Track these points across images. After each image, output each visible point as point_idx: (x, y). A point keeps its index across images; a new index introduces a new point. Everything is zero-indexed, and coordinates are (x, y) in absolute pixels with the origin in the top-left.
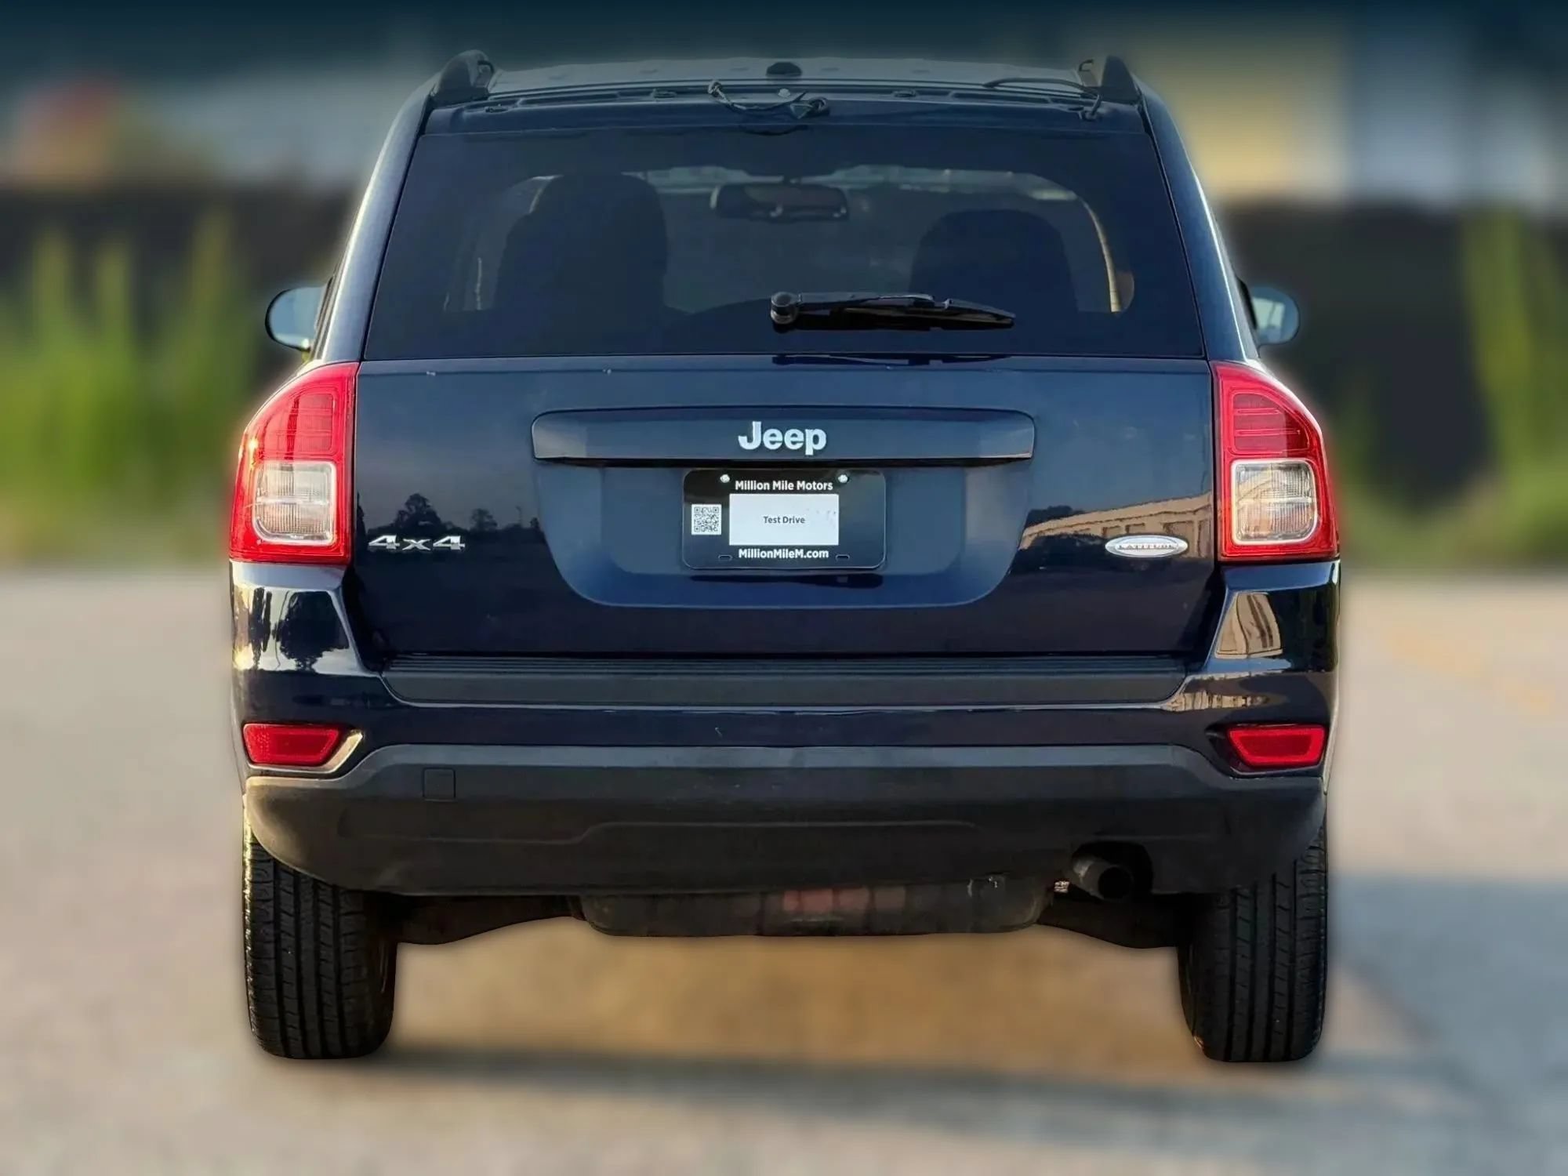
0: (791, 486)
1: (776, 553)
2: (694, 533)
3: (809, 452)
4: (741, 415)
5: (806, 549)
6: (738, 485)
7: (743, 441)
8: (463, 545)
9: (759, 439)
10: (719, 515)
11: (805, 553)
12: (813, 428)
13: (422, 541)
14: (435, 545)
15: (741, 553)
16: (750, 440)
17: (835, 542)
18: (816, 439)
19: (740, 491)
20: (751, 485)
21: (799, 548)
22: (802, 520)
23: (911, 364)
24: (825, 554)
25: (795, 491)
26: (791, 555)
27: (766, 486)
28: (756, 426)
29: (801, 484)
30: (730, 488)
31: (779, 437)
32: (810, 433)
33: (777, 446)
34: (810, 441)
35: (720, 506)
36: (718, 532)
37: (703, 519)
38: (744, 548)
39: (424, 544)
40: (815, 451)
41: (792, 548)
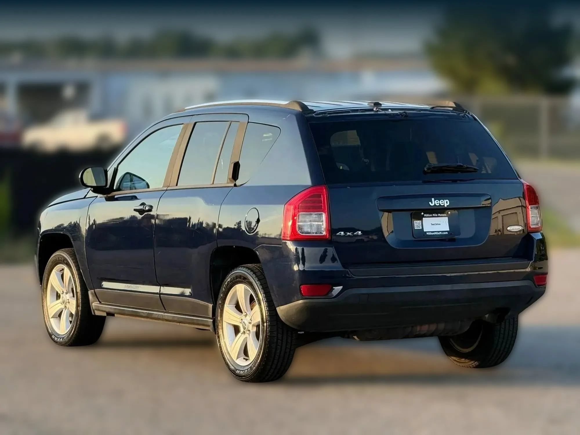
0: (437, 215)
1: (436, 233)
2: (415, 228)
3: (446, 206)
4: (430, 197)
5: (442, 232)
6: (425, 215)
7: (430, 203)
8: (362, 234)
9: (434, 203)
10: (421, 223)
11: (442, 233)
12: (446, 200)
13: (351, 233)
14: (355, 234)
15: (427, 233)
16: (432, 203)
17: (448, 230)
18: (447, 202)
19: (425, 217)
20: (428, 215)
21: (440, 231)
22: (440, 224)
23: (452, 182)
24: (447, 233)
25: (438, 217)
26: (439, 233)
27: (431, 215)
28: (433, 199)
29: (439, 215)
30: (423, 216)
31: (438, 202)
32: (445, 201)
33: (438, 204)
34: (445, 203)
35: (420, 221)
36: (421, 228)
37: (417, 224)
38: (428, 232)
39: (351, 234)
40: (447, 205)
41: (439, 232)
